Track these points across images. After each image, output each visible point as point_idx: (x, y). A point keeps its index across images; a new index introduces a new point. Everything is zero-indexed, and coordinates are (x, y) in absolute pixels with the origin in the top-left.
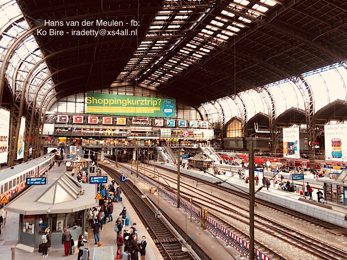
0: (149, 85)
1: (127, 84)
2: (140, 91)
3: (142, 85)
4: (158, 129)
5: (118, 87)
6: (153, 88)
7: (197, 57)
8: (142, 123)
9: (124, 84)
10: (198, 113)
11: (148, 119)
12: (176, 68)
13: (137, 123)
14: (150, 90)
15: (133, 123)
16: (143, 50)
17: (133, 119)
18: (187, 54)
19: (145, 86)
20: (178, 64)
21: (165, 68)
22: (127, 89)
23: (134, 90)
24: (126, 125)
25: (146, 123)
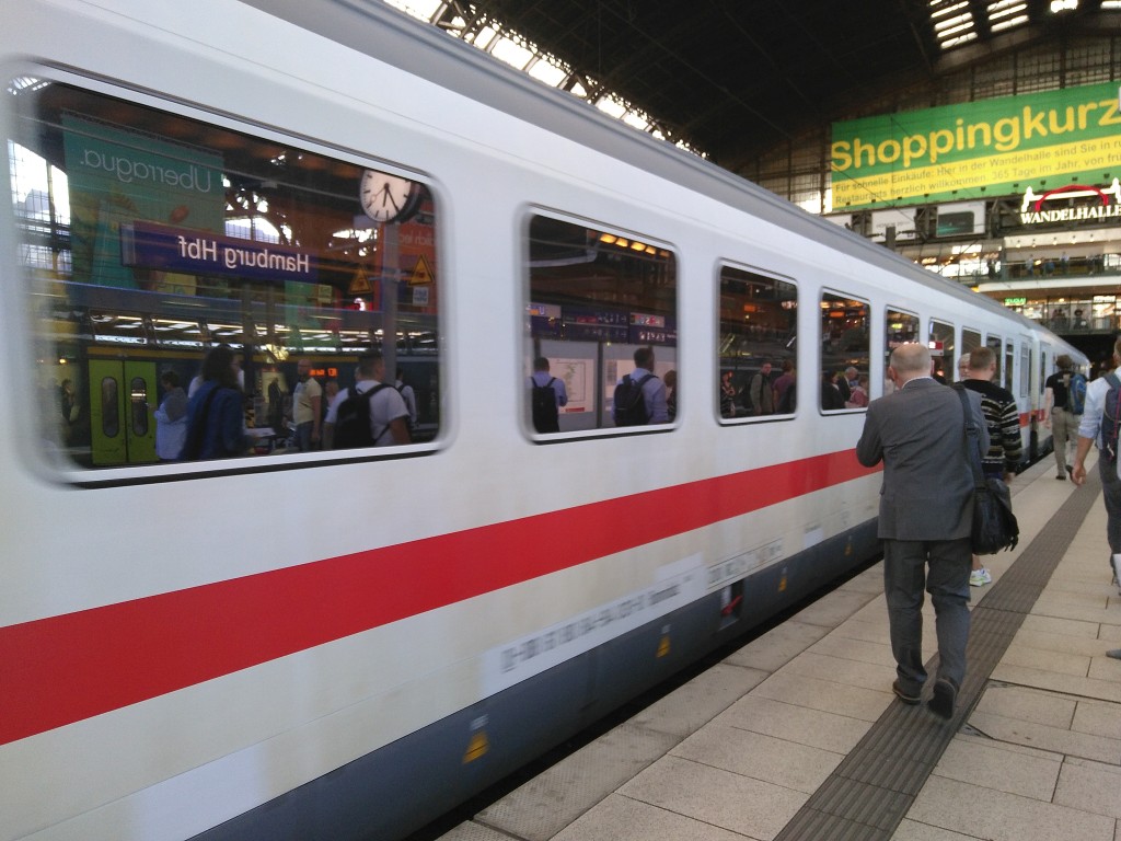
1: (1019, 38)
5: (971, 68)
8: (1083, 213)
11: (1115, 187)
13: (1049, 216)
15: (1026, 219)
17: (1030, 197)
22: (1020, 63)
23: (1063, 60)
24: (990, 235)
25: (1105, 211)
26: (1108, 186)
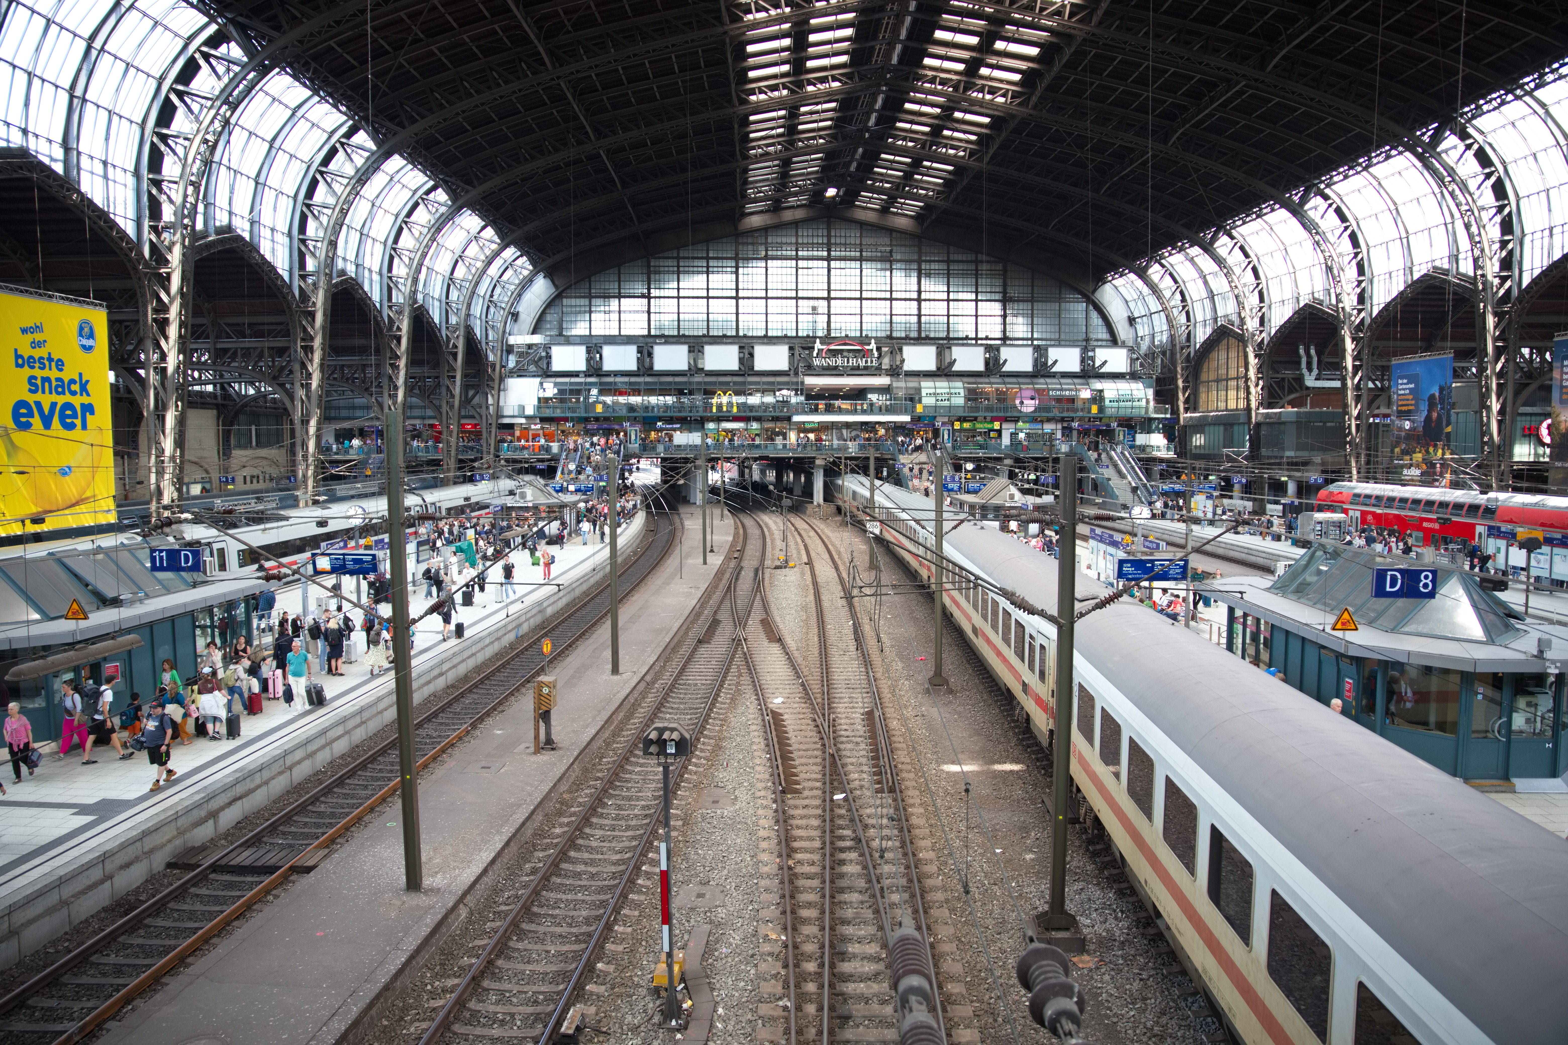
0: (884, 210)
1: (800, 214)
2: (854, 236)
3: (860, 215)
4: (912, 383)
5: (765, 230)
6: (902, 222)
7: (1001, 81)
8: (853, 362)
9: (788, 216)
10: (1094, 315)
11: (873, 346)
12: (946, 133)
13: (831, 362)
14: (891, 231)
15: (816, 362)
16: (775, 77)
17: (818, 345)
18: (956, 73)
19: (871, 217)
20: (946, 118)
21: (904, 139)
22: (800, 234)
23: (829, 237)
24: (792, 372)
25: (866, 362)
26: (869, 344)
